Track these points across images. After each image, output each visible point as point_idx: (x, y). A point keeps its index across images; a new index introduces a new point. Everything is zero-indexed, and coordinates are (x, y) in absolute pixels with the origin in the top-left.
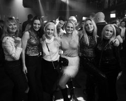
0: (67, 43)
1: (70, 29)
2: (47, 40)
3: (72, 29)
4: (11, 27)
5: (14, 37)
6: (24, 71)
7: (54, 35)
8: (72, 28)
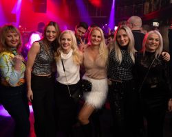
0: (92, 60)
1: (97, 38)
2: (63, 55)
3: (100, 39)
4: (10, 39)
5: (15, 52)
6: (29, 96)
7: (73, 48)
8: (99, 37)
